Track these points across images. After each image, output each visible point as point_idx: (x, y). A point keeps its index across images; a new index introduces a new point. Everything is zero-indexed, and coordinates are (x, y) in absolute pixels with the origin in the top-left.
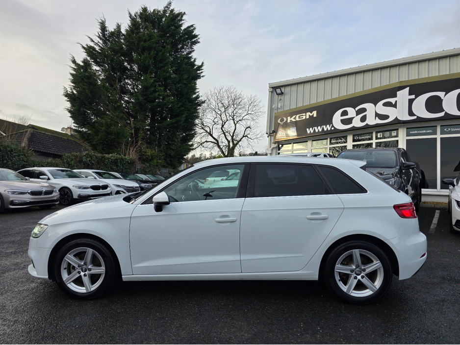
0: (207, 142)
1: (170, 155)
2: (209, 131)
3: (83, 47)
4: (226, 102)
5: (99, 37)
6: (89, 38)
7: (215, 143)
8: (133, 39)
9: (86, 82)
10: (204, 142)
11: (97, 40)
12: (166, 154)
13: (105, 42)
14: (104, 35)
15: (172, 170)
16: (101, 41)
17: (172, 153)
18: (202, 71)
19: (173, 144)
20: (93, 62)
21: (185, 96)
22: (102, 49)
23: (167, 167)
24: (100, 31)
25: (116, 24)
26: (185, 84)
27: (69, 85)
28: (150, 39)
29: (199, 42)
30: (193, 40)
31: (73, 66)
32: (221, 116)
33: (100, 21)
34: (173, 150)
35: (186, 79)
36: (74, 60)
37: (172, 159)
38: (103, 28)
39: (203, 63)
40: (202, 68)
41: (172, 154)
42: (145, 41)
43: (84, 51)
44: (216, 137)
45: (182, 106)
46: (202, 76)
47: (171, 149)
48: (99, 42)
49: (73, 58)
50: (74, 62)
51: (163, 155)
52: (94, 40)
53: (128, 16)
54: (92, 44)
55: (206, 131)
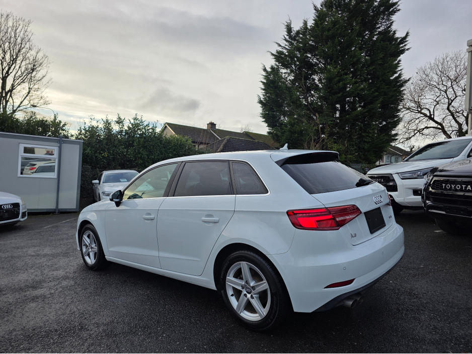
0: (427, 128)
1: (363, 148)
2: (428, 115)
3: (273, 54)
4: (452, 74)
5: (286, 40)
6: (277, 43)
7: (439, 128)
8: (317, 32)
9: (272, 87)
10: (423, 129)
11: (283, 43)
12: (359, 148)
13: (291, 44)
14: (290, 37)
15: (366, 165)
16: (287, 44)
17: (366, 146)
18: (406, 43)
19: (367, 136)
20: (281, 66)
21: (381, 79)
22: (289, 51)
23: (360, 162)
24: (287, 34)
25: (303, 21)
26: (380, 64)
27: (261, 93)
28: (334, 26)
29: (399, 10)
30: (391, 10)
31: (264, 74)
32: (446, 92)
33: (286, 24)
34: (368, 143)
35: (381, 59)
36: (265, 68)
37: (366, 153)
38: (289, 29)
39: (408, 33)
40: (407, 40)
41: (366, 148)
42: (329, 30)
43: (273, 57)
44: (439, 121)
45: (377, 91)
46: (408, 49)
47: (365, 142)
48: (286, 45)
49: (264, 66)
50: (265, 70)
51: (355, 149)
52: (281, 44)
53: (313, 8)
54: (280, 49)
55: (425, 115)
